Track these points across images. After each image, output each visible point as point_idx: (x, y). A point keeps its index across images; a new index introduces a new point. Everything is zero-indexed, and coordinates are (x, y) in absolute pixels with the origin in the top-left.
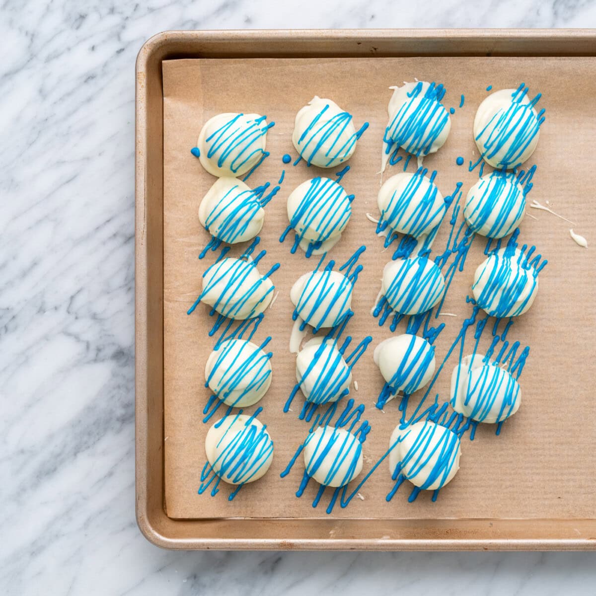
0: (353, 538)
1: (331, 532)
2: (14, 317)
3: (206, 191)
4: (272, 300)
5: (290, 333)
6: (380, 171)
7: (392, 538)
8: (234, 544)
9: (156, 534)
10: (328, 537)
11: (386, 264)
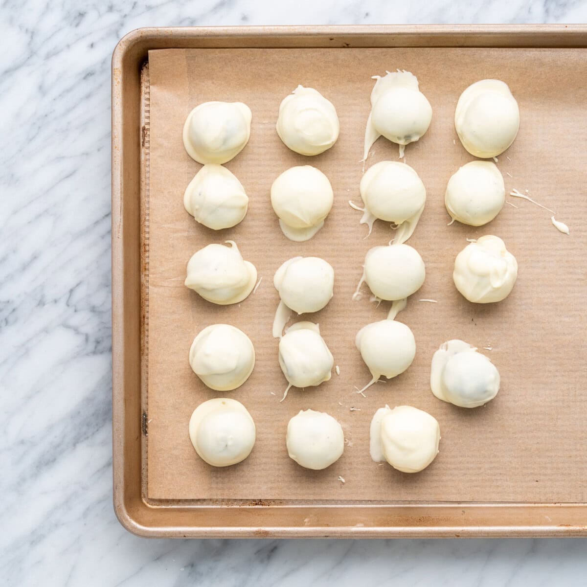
0: (328, 525)
1: (306, 520)
2: (14, 310)
3: (191, 178)
4: (256, 285)
5: (273, 318)
6: (362, 158)
7: (366, 525)
8: (211, 532)
9: (134, 523)
10: (302, 525)
11: (368, 250)
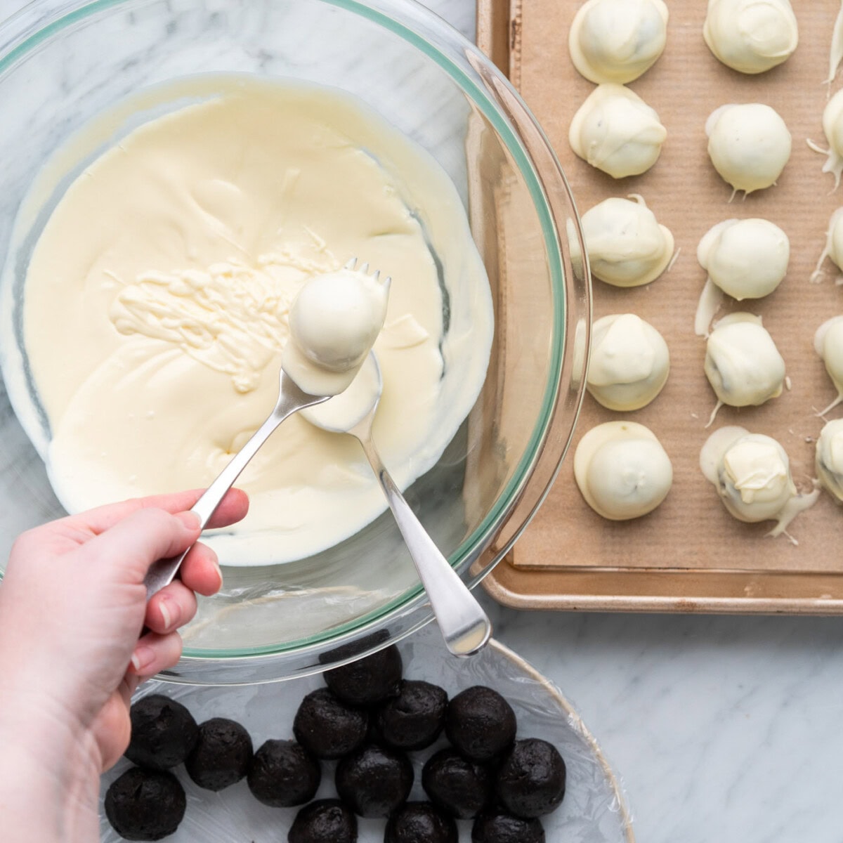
0: (780, 596)
1: (747, 589)
3: (580, 105)
4: (672, 259)
5: (696, 308)
6: (827, 78)
7: (835, 597)
8: (612, 603)
9: (502, 588)
10: (743, 595)
11: (833, 211)
